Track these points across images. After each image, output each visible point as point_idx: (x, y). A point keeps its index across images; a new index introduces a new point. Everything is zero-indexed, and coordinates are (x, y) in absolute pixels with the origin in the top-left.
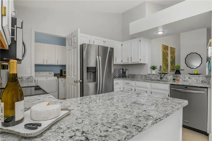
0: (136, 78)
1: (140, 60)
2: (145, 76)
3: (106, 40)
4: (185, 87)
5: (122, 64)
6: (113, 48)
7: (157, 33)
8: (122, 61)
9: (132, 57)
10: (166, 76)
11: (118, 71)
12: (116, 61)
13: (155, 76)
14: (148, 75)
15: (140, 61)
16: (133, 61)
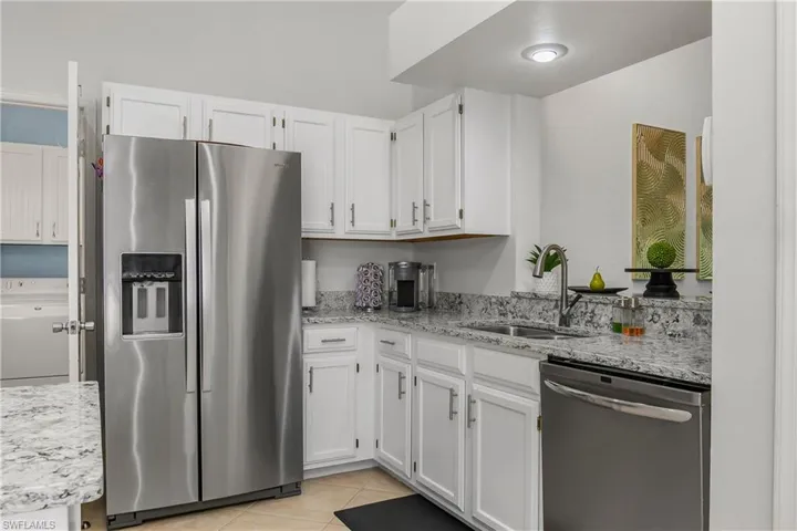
0: (467, 311)
1: (461, 217)
2: (502, 304)
3: (290, 113)
4: (603, 379)
5: (394, 237)
6: (299, 154)
7: (524, 55)
8: (393, 223)
9: (431, 202)
10: (591, 307)
11: (372, 279)
12: (353, 222)
13: (543, 304)
14: (514, 301)
15: (458, 222)
16: (432, 219)
